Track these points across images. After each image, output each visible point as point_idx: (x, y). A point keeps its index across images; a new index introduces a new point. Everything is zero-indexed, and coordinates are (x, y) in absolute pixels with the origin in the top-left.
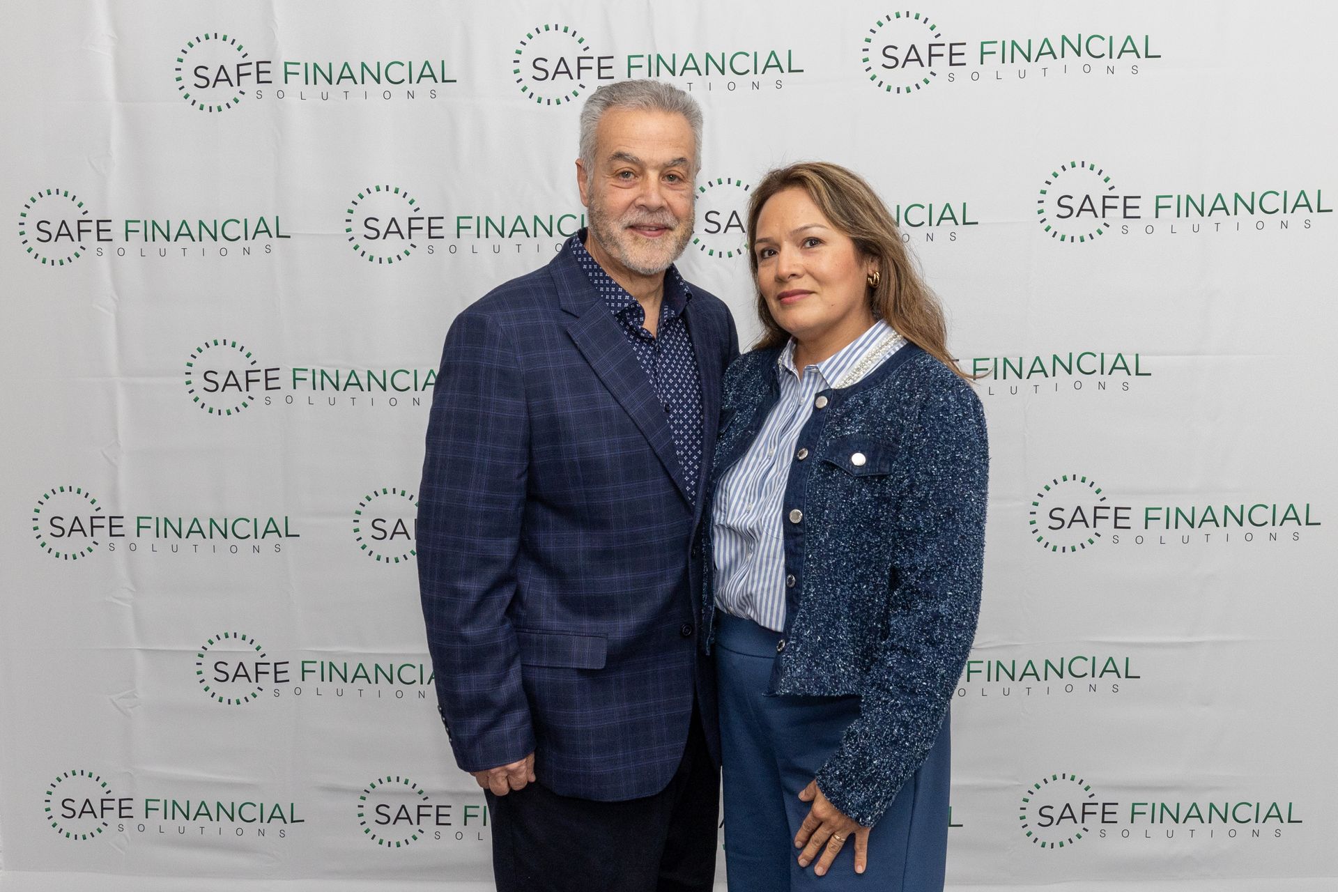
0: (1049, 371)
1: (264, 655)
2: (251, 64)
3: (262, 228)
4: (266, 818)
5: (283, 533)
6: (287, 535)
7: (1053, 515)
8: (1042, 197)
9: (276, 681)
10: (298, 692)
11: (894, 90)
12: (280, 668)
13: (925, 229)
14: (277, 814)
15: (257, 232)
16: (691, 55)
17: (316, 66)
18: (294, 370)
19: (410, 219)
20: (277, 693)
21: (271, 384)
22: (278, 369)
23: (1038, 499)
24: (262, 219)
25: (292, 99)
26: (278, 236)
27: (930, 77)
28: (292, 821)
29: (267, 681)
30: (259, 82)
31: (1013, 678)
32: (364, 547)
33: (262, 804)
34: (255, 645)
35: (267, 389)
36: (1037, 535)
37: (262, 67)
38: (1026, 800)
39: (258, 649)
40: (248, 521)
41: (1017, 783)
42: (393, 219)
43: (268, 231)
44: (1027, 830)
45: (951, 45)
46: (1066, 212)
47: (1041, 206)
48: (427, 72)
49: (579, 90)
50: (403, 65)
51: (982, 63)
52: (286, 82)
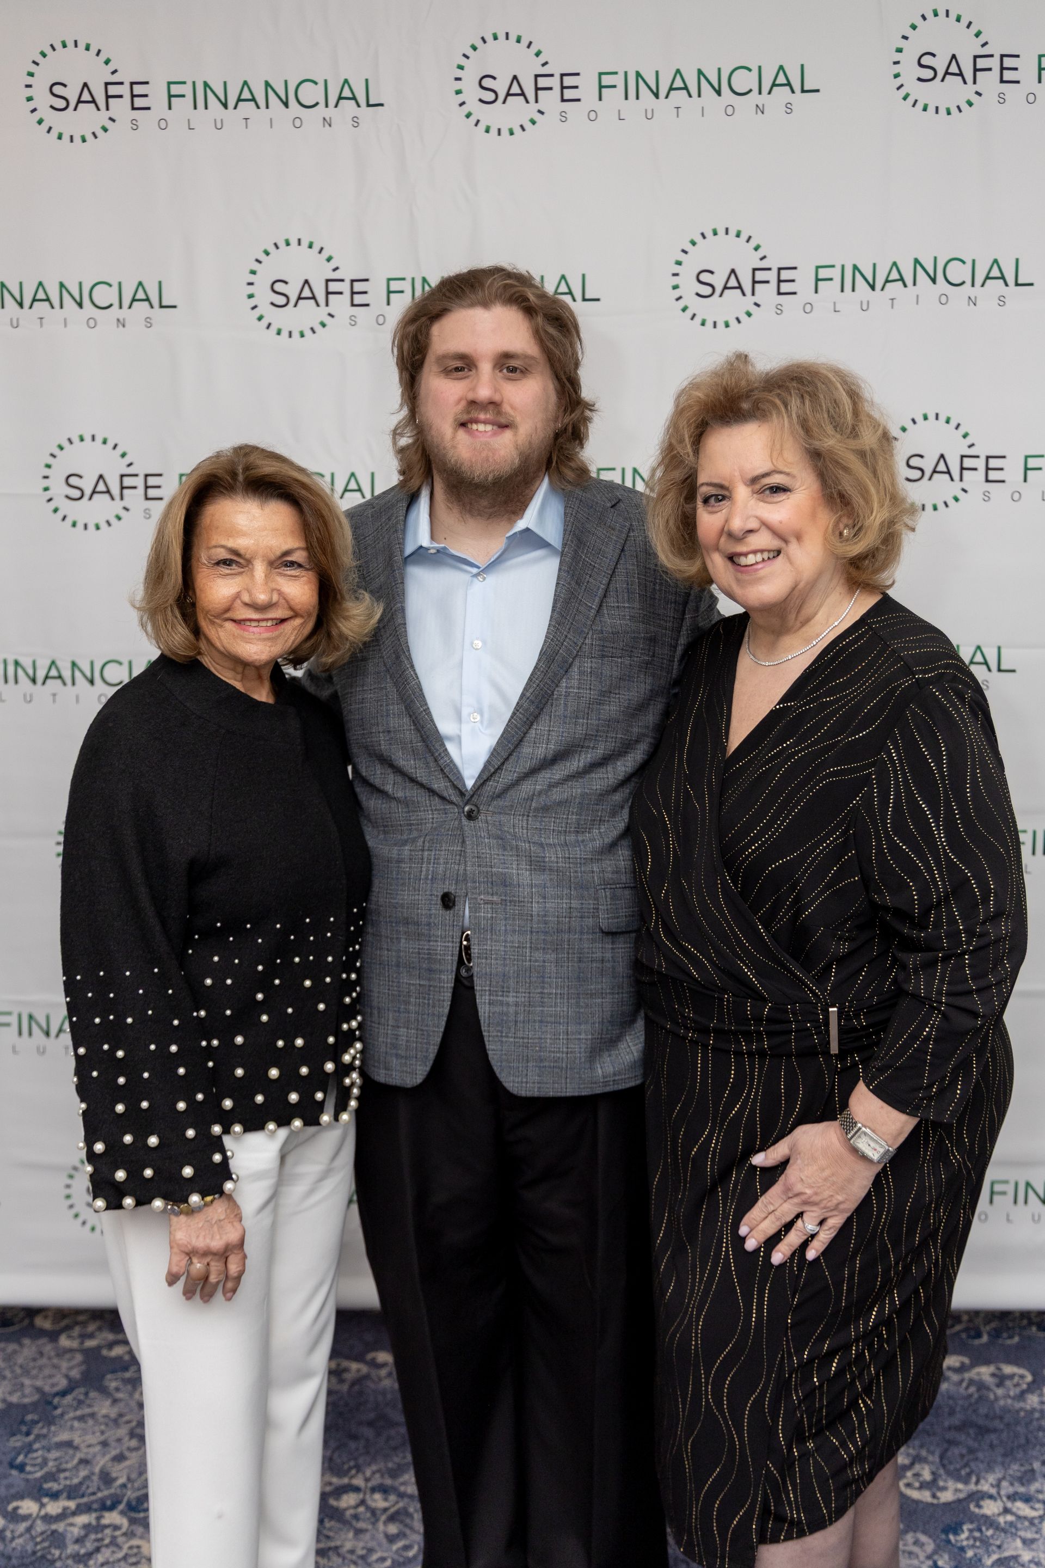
17: (3, 285)
19: (122, 476)
42: (101, 476)
45: (780, 269)
46: (917, 474)
49: (327, 320)
50: (110, 285)
51: (816, 292)
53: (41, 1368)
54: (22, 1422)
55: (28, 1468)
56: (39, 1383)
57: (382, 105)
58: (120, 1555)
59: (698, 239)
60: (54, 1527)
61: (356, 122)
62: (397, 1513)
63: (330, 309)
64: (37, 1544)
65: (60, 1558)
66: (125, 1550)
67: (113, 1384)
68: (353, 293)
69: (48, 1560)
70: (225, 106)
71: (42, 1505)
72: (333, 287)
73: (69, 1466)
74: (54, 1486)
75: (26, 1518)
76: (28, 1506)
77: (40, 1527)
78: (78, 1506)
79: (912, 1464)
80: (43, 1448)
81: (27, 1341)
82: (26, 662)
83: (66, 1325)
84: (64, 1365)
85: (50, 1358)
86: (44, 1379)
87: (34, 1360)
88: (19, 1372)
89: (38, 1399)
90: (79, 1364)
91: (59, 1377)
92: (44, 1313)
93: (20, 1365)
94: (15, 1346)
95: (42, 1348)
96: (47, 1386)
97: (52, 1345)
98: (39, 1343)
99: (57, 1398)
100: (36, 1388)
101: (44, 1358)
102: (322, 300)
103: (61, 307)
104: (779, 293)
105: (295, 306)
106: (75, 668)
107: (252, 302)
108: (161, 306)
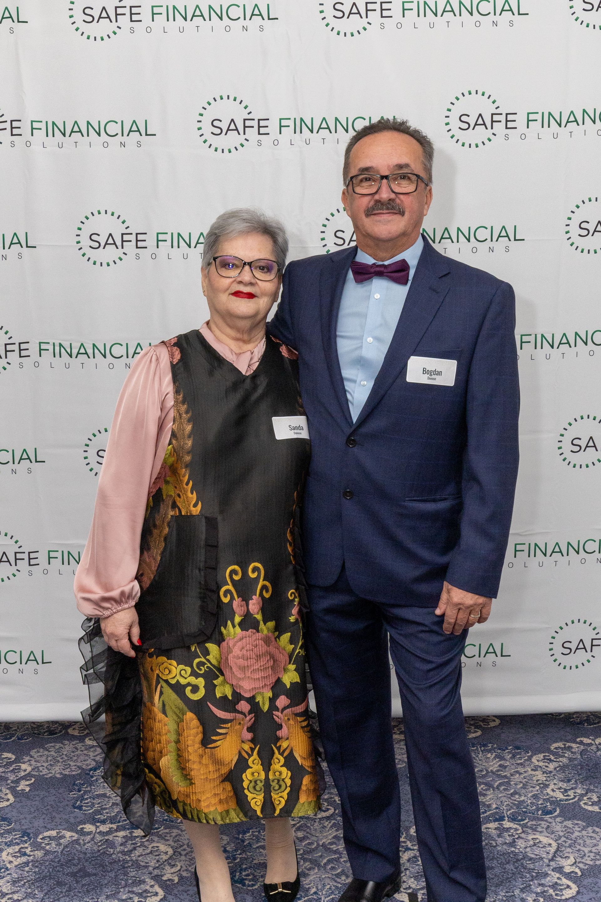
0: (572, 343)
1: (21, 546)
2: (6, 121)
3: (15, 240)
4: (24, 661)
5: (33, 459)
6: (36, 461)
7: (574, 442)
8: (568, 222)
9: (30, 565)
10: (46, 572)
11: (467, 145)
12: (32, 555)
13: (488, 244)
14: (32, 658)
15: (11, 244)
16: (324, 119)
17: (54, 123)
18: (40, 343)
19: (123, 234)
20: (30, 574)
21: (23, 353)
22: (28, 342)
23: (564, 432)
24: (15, 234)
25: (36, 147)
26: (27, 247)
27: (492, 137)
28: (43, 663)
29: (23, 565)
30: (12, 135)
31: (545, 555)
32: (91, 470)
33: (21, 652)
34: (14, 539)
35: (20, 357)
36: (563, 457)
37: (15, 124)
38: (553, 638)
39: (16, 542)
40: (8, 452)
41: (547, 626)
42: (110, 235)
43: (19, 243)
44: (554, 658)
45: (507, 114)
46: (585, 232)
47: (568, 228)
48: (134, 128)
49: (245, 143)
50: (117, 123)
51: (528, 127)
52: (32, 135)
53: (78, 756)
54: (74, 784)
55: (84, 808)
56: (79, 764)
57: (277, 19)
58: (148, 851)
59: (460, 96)
60: (106, 838)
61: (261, 28)
62: (301, 826)
63: (246, 136)
64: (99, 846)
65: (113, 853)
66: (150, 849)
69: (108, 854)
70: (185, 19)
71: (97, 827)
72: (248, 123)
73: (108, 806)
74: (102, 817)
75: (89, 833)
76: (89, 827)
77: (98, 838)
78: (118, 826)
79: (587, 793)
80: (90, 798)
81: (66, 742)
82: (66, 345)
83: (87, 733)
84: (91, 754)
85: (82, 751)
86: (81, 762)
87: (73, 752)
88: (66, 758)
89: (81, 772)
90: (100, 753)
91: (90, 760)
92: (74, 727)
93: (66, 755)
94: (60, 744)
95: (76, 746)
96: (84, 766)
97: (81, 744)
98: (74, 743)
99: (92, 772)
100: (78, 767)
101: (79, 751)
102: (241, 131)
103: (88, 136)
104: (507, 128)
105: (226, 134)
106: (95, 348)
107: (201, 132)
108: (146, 135)
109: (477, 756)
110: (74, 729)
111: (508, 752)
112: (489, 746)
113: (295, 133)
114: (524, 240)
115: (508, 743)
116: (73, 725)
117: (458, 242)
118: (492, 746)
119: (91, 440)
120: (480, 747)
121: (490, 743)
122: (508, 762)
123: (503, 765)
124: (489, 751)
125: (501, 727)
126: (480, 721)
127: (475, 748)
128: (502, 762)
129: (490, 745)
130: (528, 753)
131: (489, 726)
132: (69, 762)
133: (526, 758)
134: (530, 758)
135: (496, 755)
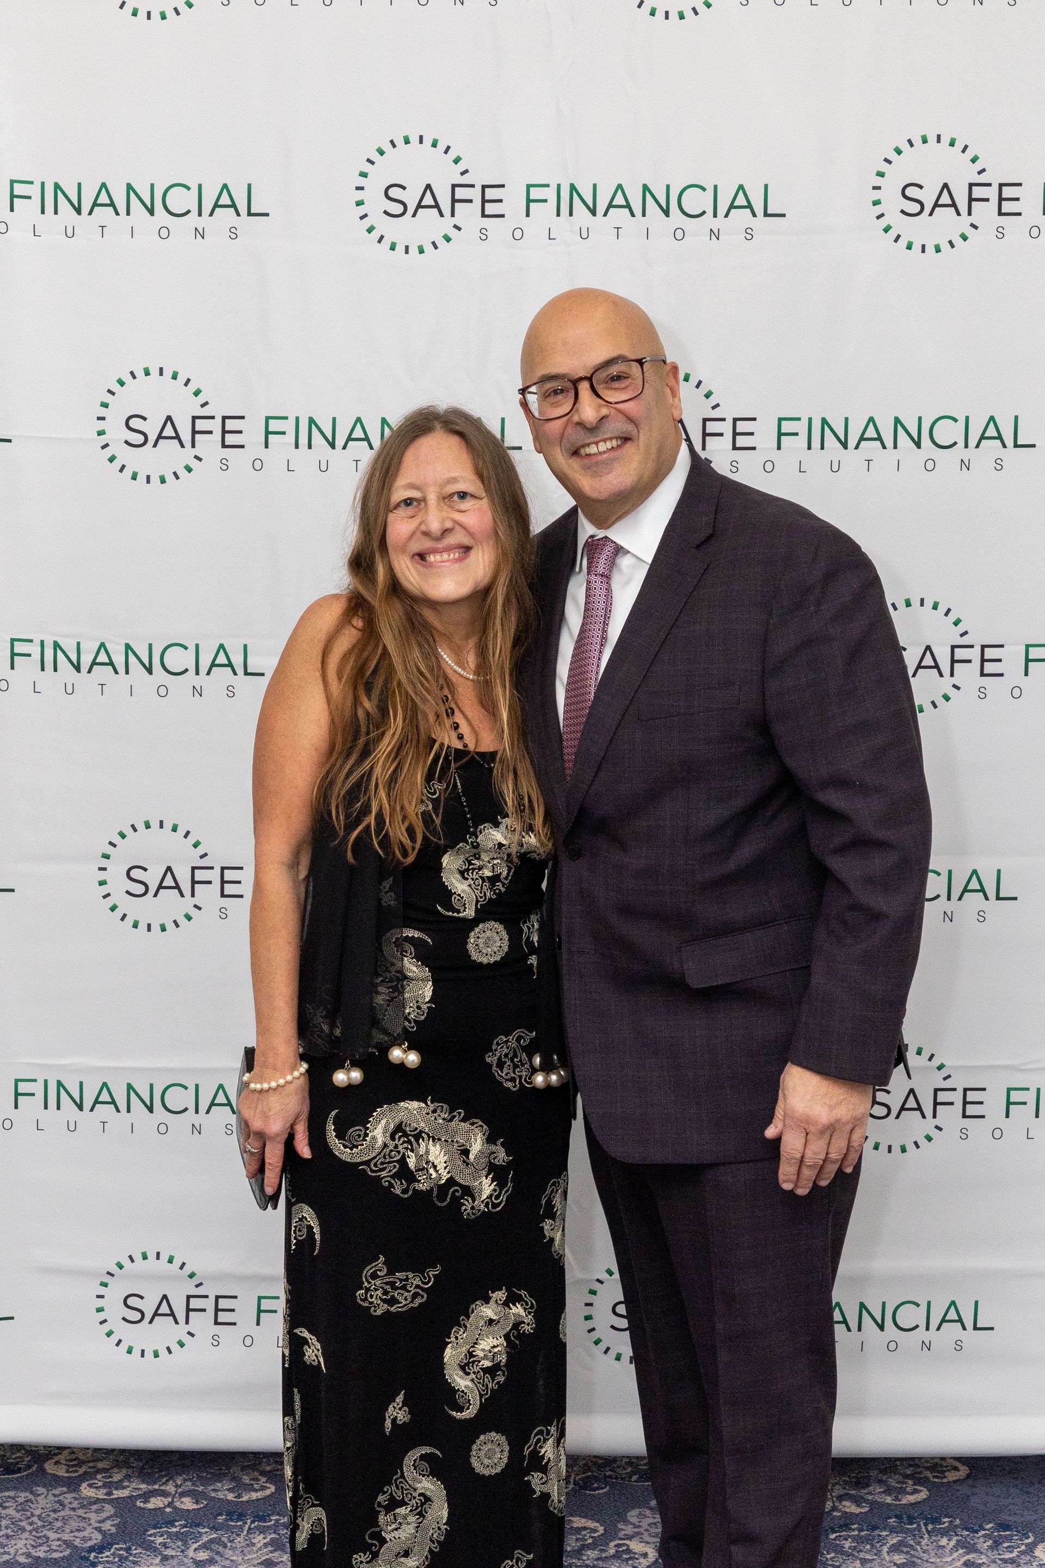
10: (8, 1124)
11: (917, 247)
13: (959, 452)
16: (620, 187)
18: (13, 641)
19: (194, 418)
25: (20, 234)
27: (969, 232)
32: (113, 908)
42: (169, 418)
45: (1001, 185)
50: (188, 188)
52: (12, 210)
53: (65, 1520)
56: (66, 1537)
59: (904, 147)
63: (456, 220)
67: (160, 1540)
68: (484, 201)
72: (461, 193)
81: (41, 1490)
82: (69, 646)
83: (85, 1473)
84: (93, 1516)
85: (74, 1509)
86: (72, 1532)
87: (55, 1511)
88: (40, 1524)
89: (70, 1555)
90: (111, 1516)
91: (89, 1530)
92: (56, 1458)
93: (39, 1517)
94: (27, 1494)
95: (61, 1498)
96: (78, 1540)
97: (73, 1495)
98: (57, 1492)
99: (93, 1554)
100: (65, 1542)
101: (67, 1509)
102: (446, 209)
103: (128, 214)
104: (1000, 214)
105: (414, 215)
106: (130, 651)
107: (362, 210)
108: (250, 214)
109: (919, 1544)
110: (57, 1463)
111: (984, 1536)
112: (945, 1523)
113: (558, 215)
114: (1034, 446)
115: (984, 1516)
116: (55, 1455)
117: (895, 447)
118: (950, 1522)
119: (114, 846)
120: (926, 1525)
121: (946, 1516)
122: (982, 1557)
123: (973, 1563)
124: (944, 1533)
125: (970, 1482)
126: (927, 1469)
127: (915, 1526)
128: (969, 1557)
129: (946, 1520)
130: (1027, 1538)
131: (945, 1480)
132: (45, 1532)
133: (1023, 1547)
134: (1031, 1548)
135: (958, 1541)
